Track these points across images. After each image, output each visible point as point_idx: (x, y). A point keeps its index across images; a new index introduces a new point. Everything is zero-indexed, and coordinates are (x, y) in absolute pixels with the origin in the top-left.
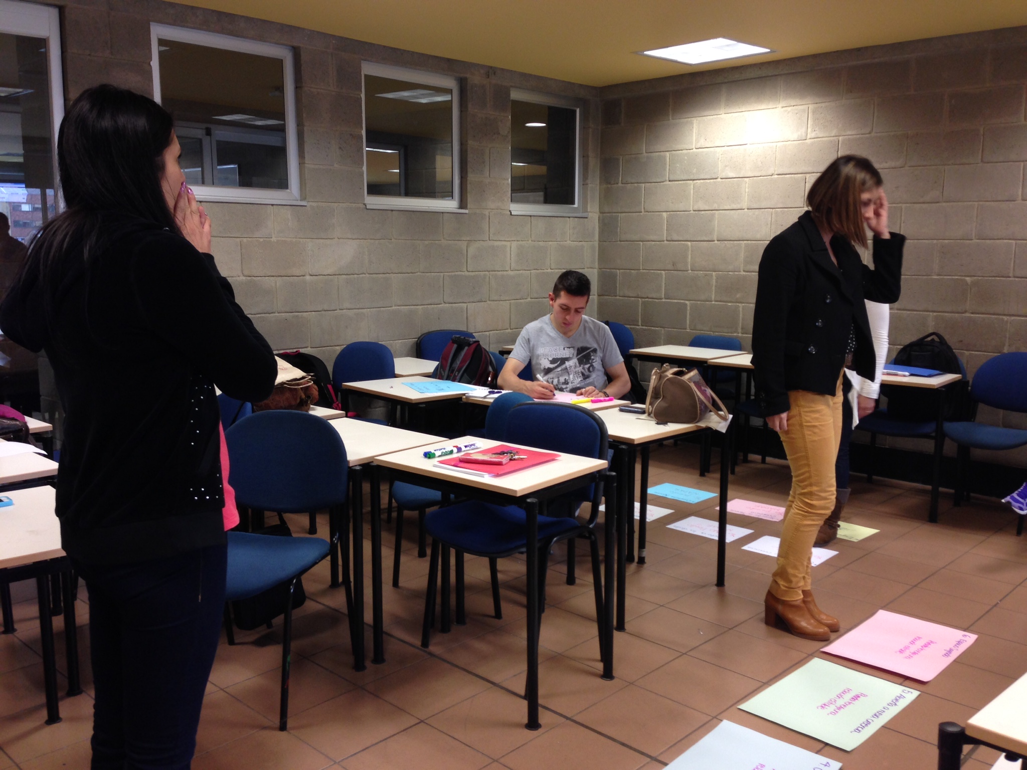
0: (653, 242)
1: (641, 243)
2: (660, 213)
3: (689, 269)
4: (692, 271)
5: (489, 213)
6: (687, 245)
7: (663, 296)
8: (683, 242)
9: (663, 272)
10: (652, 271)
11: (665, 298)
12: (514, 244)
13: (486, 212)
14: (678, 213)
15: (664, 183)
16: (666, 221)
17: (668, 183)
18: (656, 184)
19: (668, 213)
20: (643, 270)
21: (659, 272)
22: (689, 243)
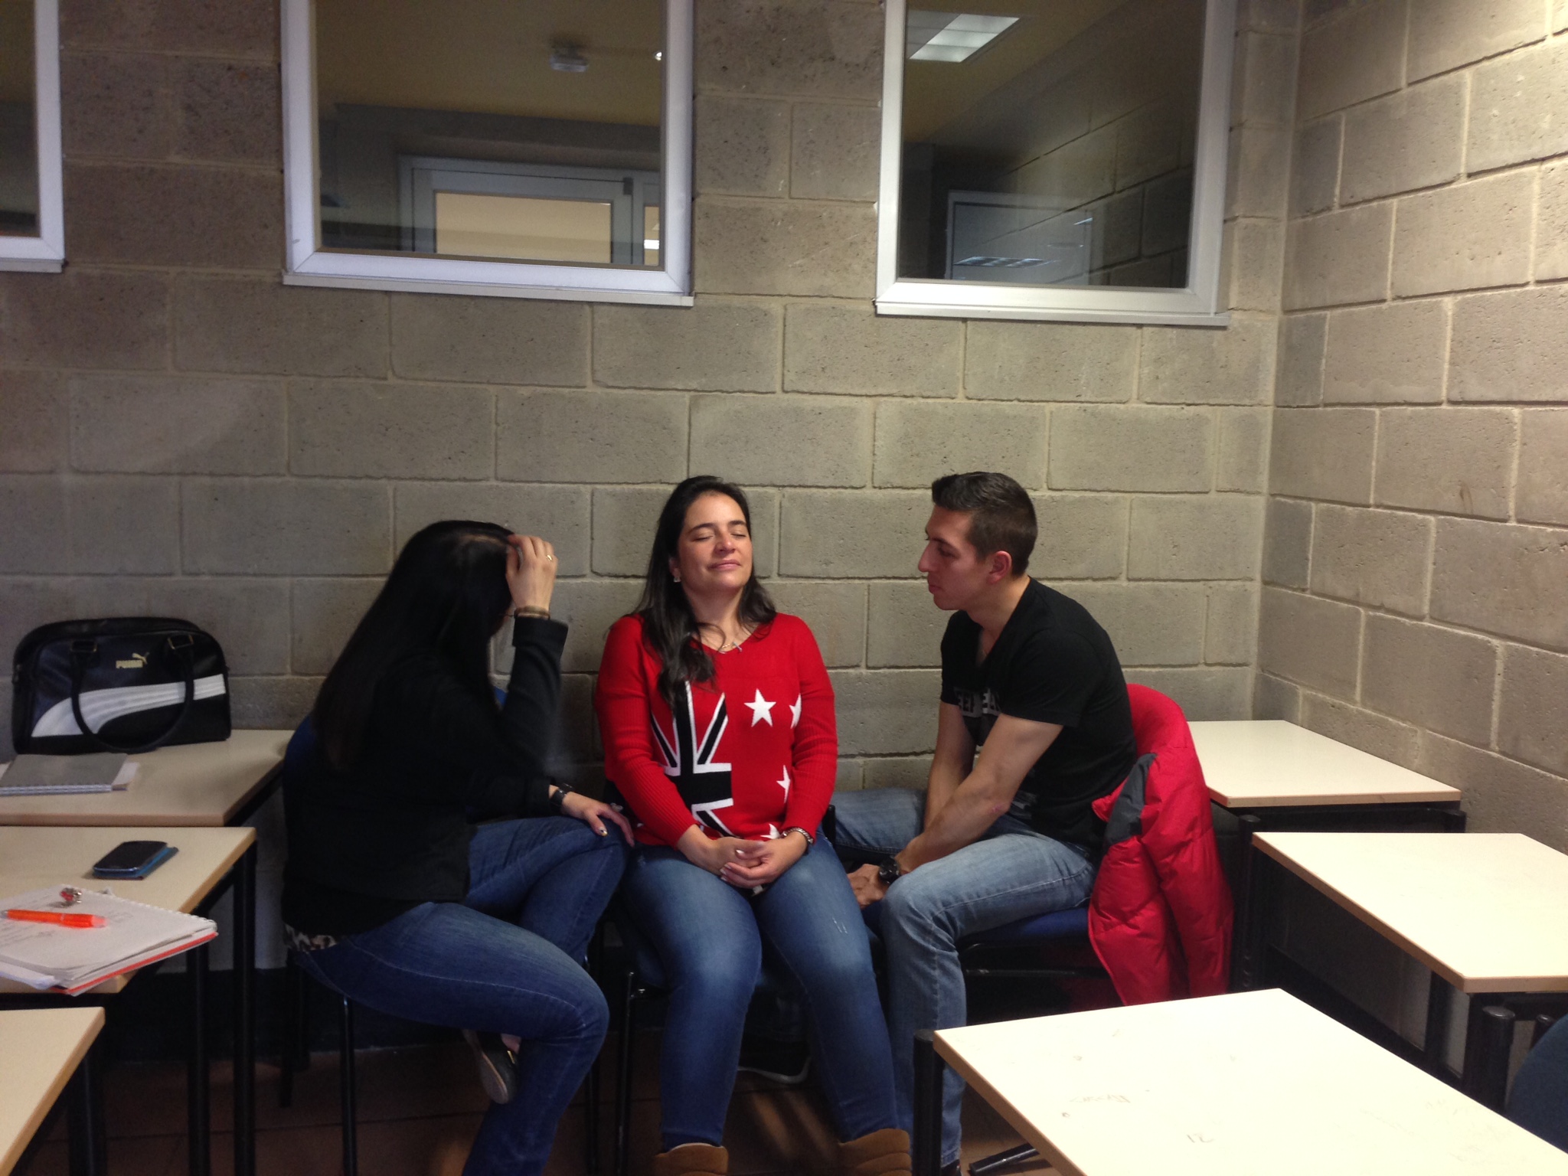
0: (1410, 409)
1: (1377, 411)
2: (1434, 299)
3: (1512, 513)
4: (1519, 521)
5: (785, 308)
6: (1508, 419)
7: (1426, 609)
8: (1498, 409)
9: (1431, 518)
10: (1401, 513)
11: (1433, 619)
12: (889, 408)
13: (775, 306)
14: (1489, 293)
15: (1453, 186)
16: (1449, 328)
17: (1464, 183)
18: (1430, 193)
19: (1460, 297)
20: (1378, 506)
21: (1420, 516)
22: (1515, 411)
